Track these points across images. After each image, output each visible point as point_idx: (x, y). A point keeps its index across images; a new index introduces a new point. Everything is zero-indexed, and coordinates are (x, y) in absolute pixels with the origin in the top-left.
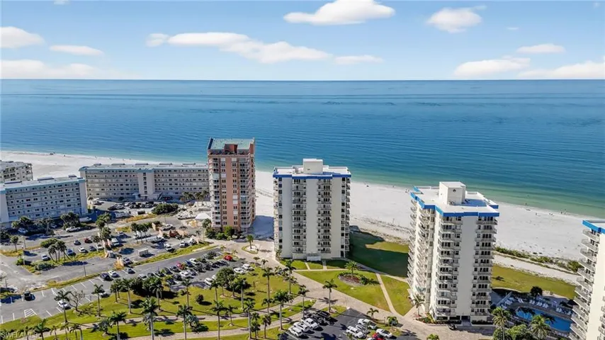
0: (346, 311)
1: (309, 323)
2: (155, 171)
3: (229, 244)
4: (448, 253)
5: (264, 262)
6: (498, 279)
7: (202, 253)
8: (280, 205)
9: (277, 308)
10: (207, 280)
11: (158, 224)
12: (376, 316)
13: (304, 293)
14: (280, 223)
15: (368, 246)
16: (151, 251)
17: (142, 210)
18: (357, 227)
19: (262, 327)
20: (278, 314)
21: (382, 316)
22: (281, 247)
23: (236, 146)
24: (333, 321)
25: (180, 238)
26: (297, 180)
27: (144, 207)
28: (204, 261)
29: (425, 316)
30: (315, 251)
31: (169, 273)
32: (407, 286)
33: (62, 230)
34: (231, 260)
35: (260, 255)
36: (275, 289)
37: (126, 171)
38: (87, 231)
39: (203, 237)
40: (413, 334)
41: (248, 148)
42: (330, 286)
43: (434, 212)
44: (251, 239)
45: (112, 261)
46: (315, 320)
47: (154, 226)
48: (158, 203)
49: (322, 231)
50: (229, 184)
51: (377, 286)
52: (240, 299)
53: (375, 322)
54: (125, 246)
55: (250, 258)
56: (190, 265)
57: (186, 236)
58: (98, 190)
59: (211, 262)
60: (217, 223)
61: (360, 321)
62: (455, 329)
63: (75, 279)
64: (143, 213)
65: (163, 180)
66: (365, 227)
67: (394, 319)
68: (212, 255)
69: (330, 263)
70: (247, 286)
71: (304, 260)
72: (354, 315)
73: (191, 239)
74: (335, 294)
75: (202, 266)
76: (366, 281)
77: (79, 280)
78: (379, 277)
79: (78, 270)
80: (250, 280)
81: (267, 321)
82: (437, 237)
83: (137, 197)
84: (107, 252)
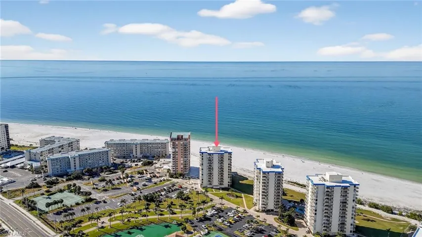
0: (228, 208)
1: (214, 212)
2: (141, 144)
3: (180, 180)
4: (265, 186)
5: (196, 189)
6: (291, 196)
7: (168, 185)
8: (202, 164)
9: (202, 207)
10: (173, 196)
11: (146, 170)
12: (239, 209)
13: (212, 201)
14: (202, 172)
15: (240, 182)
16: (147, 183)
17: (136, 163)
18: (236, 173)
19: (197, 213)
20: (202, 209)
21: (241, 209)
22: (202, 182)
23: (182, 136)
24: (222, 211)
25: (158, 177)
26: (210, 154)
27: (137, 162)
28: (170, 188)
29: (258, 210)
30: (217, 184)
31: (157, 193)
32: (253, 198)
33: (103, 174)
34: (181, 188)
35: (193, 185)
36: (200, 199)
37: (127, 144)
38: (114, 174)
39: (167, 177)
40: (252, 216)
41: (188, 137)
42: (222, 198)
43: (260, 171)
44: (189, 179)
45: (132, 188)
46: (216, 211)
47: (145, 172)
48: (143, 160)
49: (220, 175)
50: (180, 154)
51: (241, 199)
52: (187, 203)
53: (238, 211)
54: (134, 181)
55: (190, 187)
56: (165, 190)
57: (160, 177)
58: (112, 153)
59: (173, 188)
60: (174, 171)
61: (233, 211)
62: (268, 214)
63: (119, 195)
64: (137, 165)
65: (144, 148)
66: (240, 173)
67: (245, 210)
68: (174, 185)
69: (223, 189)
70: (190, 198)
71: (212, 188)
72: (231, 209)
73: (163, 178)
74: (224, 201)
75: (170, 190)
76: (237, 197)
77: (121, 196)
78: (243, 195)
79: (119, 191)
80: (190, 196)
81: (199, 210)
82: (261, 180)
83: (132, 157)
84: (128, 184)
